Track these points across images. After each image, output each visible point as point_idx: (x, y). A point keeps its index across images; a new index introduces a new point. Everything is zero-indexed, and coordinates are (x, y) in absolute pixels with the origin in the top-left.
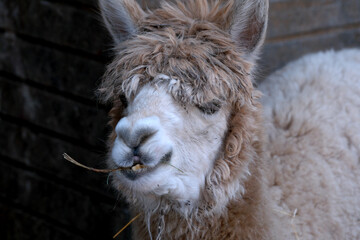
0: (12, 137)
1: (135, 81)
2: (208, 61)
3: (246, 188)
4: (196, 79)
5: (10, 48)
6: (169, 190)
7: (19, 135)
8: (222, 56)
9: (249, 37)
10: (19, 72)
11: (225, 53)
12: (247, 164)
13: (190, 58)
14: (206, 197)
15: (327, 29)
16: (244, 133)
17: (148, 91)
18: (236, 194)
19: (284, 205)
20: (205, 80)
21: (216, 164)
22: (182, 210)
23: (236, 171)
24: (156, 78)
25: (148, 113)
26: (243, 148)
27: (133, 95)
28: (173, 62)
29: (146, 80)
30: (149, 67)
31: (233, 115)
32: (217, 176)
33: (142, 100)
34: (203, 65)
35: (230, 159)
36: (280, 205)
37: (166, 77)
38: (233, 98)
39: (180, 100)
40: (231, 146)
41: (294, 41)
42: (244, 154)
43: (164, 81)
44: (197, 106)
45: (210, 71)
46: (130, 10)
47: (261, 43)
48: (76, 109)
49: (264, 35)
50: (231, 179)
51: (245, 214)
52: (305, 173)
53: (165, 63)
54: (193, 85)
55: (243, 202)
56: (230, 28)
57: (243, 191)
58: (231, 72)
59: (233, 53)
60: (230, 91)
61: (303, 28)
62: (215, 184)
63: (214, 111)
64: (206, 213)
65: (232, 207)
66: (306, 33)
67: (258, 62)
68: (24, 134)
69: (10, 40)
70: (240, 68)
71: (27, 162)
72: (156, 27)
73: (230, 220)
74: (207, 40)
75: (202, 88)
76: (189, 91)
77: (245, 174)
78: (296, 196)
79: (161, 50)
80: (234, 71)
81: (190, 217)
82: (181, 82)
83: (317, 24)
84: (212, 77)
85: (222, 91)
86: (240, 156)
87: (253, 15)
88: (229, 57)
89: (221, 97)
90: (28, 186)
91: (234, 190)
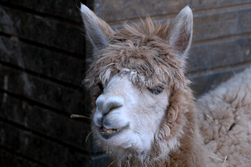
0: (15, 108)
1: (108, 73)
2: (155, 59)
3: (181, 142)
4: (147, 71)
5: (14, 47)
6: (132, 144)
7: (21, 106)
8: (164, 57)
9: (181, 44)
10: (20, 64)
11: (166, 55)
12: (181, 127)
13: (143, 58)
14: (155, 148)
15: (229, 36)
16: (179, 106)
17: (116, 79)
18: (175, 146)
19: (218, 153)
20: (153, 71)
21: (161, 127)
22: (139, 157)
23: (174, 131)
24: (121, 71)
25: (117, 93)
26: (179, 116)
27: (107, 82)
28: (132, 61)
29: (115, 72)
30: (117, 64)
31: (172, 95)
32: (162, 135)
33: (113, 85)
34: (152, 62)
35: (170, 123)
36: (216, 153)
37: (128, 70)
38: (172, 83)
39: (137, 84)
40: (171, 114)
41: (207, 44)
42: (179, 120)
43: (127, 73)
44: (148, 88)
45: (156, 65)
46: (103, 30)
47: (189, 47)
48: (59, 89)
49: (190, 42)
50: (171, 136)
51: (182, 159)
52: (237, 132)
53: (127, 61)
54: (145, 75)
55: (180, 152)
56: (169, 39)
57: (179, 145)
58: (170, 66)
59: (171, 54)
60: (169, 79)
61: (213, 36)
62: (161, 139)
63: (159, 92)
64: (156, 159)
65: (172, 155)
66: (215, 39)
67: (187, 60)
68: (24, 106)
69: (15, 42)
70: (176, 64)
71: (26, 125)
72: (121, 40)
73: (172, 164)
74: (154, 47)
75: (151, 77)
76: (143, 78)
77: (181, 133)
78: (227, 147)
79: (124, 53)
80: (172, 66)
81: (144, 161)
82: (138, 73)
83: (222, 33)
84: (158, 69)
85: (164, 79)
86: (177, 121)
87: (183, 30)
88: (168, 57)
89: (164, 82)
90: (26, 141)
91: (173, 144)
